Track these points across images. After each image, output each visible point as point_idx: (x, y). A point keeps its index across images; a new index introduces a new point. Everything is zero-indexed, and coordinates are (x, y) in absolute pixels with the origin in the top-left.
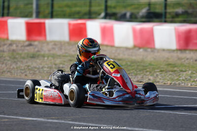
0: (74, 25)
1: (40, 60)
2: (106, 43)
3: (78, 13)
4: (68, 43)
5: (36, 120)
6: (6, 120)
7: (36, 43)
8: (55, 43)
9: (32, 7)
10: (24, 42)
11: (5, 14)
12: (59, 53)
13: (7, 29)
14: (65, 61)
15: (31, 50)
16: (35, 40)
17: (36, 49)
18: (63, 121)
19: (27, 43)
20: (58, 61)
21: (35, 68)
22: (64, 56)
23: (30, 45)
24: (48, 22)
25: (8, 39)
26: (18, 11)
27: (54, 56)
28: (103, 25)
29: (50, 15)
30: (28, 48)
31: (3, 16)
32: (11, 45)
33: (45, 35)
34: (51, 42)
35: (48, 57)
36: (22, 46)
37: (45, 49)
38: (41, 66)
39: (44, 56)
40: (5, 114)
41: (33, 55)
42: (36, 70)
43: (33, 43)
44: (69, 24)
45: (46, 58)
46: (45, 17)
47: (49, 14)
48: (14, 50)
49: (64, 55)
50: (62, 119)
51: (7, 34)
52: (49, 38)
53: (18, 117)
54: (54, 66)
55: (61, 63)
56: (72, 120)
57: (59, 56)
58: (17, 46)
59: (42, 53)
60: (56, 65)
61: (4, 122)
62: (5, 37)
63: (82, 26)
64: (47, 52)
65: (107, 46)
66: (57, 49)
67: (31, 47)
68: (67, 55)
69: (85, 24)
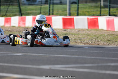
0: (91, 19)
1: (70, 36)
2: (109, 30)
4: (87, 30)
7: (68, 30)
8: (79, 30)
10: (61, 29)
16: (68, 29)
20: (81, 36)
22: (84, 34)
24: (76, 18)
27: (78, 34)
28: (108, 19)
33: (74, 26)
34: (77, 29)
43: (66, 30)
44: (88, 19)
45: (74, 35)
46: (74, 15)
51: (52, 25)
52: (76, 27)
54: (78, 38)
55: (83, 37)
57: (82, 34)
60: (79, 38)
63: (95, 20)
65: (110, 31)
68: (86, 34)
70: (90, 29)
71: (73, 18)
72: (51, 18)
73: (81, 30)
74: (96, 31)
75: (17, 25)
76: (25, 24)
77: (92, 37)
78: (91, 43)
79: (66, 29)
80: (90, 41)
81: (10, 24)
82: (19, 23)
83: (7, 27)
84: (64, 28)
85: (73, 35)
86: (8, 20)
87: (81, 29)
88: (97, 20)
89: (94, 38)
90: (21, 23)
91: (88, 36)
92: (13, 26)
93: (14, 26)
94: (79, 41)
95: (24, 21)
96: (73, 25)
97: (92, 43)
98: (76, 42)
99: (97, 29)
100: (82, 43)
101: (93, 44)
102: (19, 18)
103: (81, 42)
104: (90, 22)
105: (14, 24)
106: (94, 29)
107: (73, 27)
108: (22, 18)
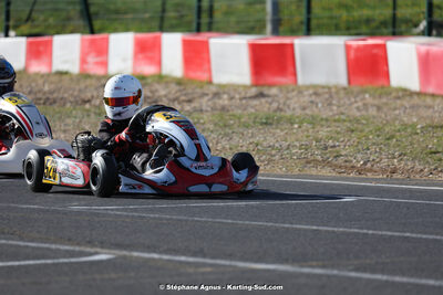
0: (358, 49)
1: (282, 130)
2: (431, 90)
3: (368, 21)
4: (345, 89)
5: (274, 271)
6: (209, 269)
7: (274, 91)
8: (317, 91)
9: (264, 10)
10: (245, 87)
11: (204, 27)
12: (326, 114)
13: (209, 61)
14: (338, 133)
15: (263, 106)
16: (271, 85)
17: (275, 105)
18: (335, 272)
19: (254, 91)
20: (323, 133)
21: (272, 147)
22: (335, 121)
23: (261, 95)
24: (300, 43)
25: (210, 82)
26: (233, 19)
27: (314, 121)
28: (423, 49)
29: (304, 28)
30: (256, 102)
31: (198, 30)
32: (217, 95)
33: (295, 74)
34: (308, 87)
35: (301, 123)
36: (241, 99)
37: (295, 105)
38: (285, 144)
39: (291, 121)
40: (204, 256)
41: (267, 118)
42: (274, 152)
43: (266, 91)
44: (348, 48)
45: (296, 126)
46: (294, 32)
47: (302, 23)
48: (223, 108)
49: (337, 117)
50: (333, 267)
51: (209, 71)
52: (301, 80)
53: (233, 263)
54: (314, 143)
55: (331, 138)
56: (357, 269)
57: (327, 120)
58: (231, 98)
59: (289, 113)
60: (317, 140)
61: (203, 274)
62: (205, 76)
63: (375, 51)
64: (299, 112)
65: (433, 95)
66: (320, 105)
67: (263, 100)
68: (343, 117)
69: (384, 47)
70: (356, 88)
71: (292, 45)
72: (205, 45)
73: (320, 91)
74: (380, 97)
75: (75, 69)
76: (105, 64)
77: (368, 139)
78: (365, 163)
79: (263, 85)
80: (359, 156)
81: (50, 64)
82: (83, 61)
83: (37, 74)
84: (256, 84)
85: (292, 124)
86: (41, 48)
87: (323, 87)
88: (382, 54)
89: (374, 144)
90: (91, 59)
91: (353, 131)
92: (61, 73)
93: (66, 73)
94: (319, 158)
95: (102, 51)
96: (290, 69)
97: (369, 165)
98: (308, 162)
99: (383, 87)
100: (329, 164)
101: (370, 170)
102: (83, 40)
103: (325, 163)
104: (357, 59)
105: (66, 62)
106: (370, 86)
107: (292, 78)
108: (93, 42)
